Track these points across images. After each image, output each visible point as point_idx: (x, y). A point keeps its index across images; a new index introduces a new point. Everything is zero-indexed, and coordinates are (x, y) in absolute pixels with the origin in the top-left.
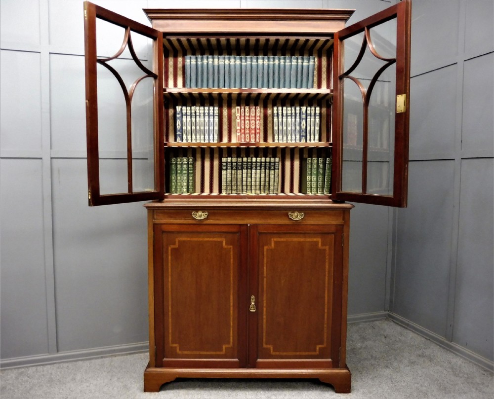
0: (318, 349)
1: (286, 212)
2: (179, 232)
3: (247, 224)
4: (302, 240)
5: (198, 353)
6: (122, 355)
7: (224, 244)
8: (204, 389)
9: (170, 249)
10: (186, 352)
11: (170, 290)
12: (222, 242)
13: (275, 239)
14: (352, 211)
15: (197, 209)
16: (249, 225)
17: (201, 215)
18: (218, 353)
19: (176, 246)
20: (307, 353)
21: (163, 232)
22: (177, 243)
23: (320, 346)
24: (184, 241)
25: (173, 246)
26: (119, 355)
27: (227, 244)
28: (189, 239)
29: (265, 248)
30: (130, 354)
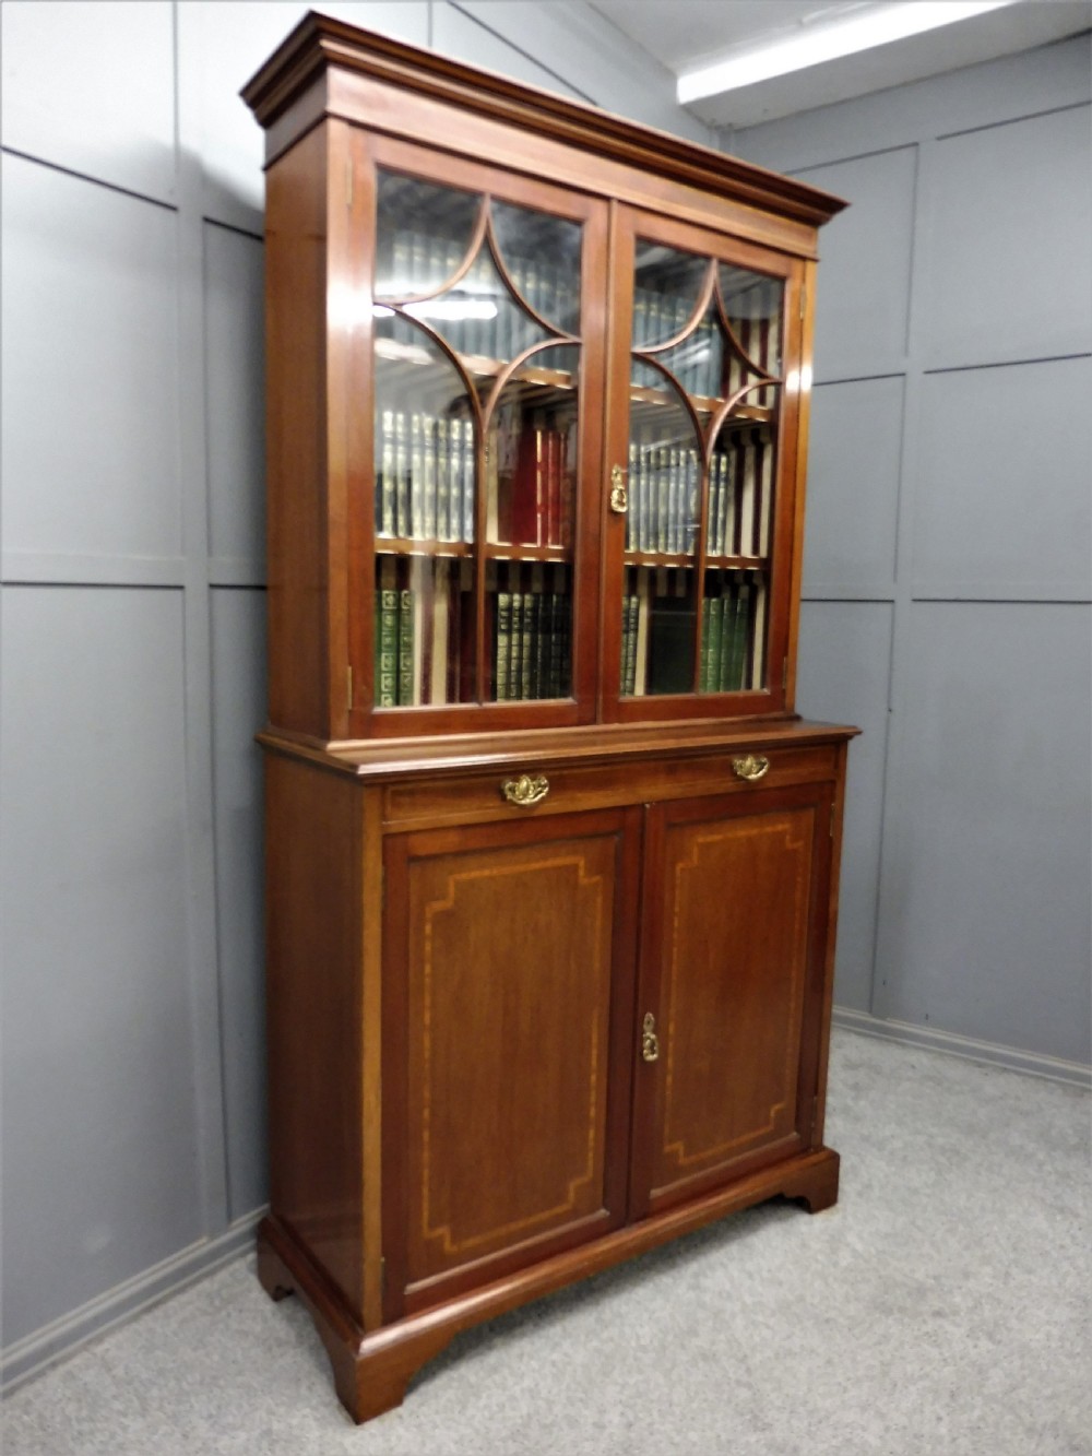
0: (772, 1114)
1: (727, 757)
2: (461, 854)
3: (643, 805)
4: (754, 832)
5: (502, 1231)
6: (121, 1326)
7: (581, 873)
8: (518, 1331)
9: (429, 915)
10: (471, 1242)
11: (427, 1055)
12: (575, 868)
13: (701, 840)
14: (852, 745)
15: (515, 770)
16: (647, 806)
17: (528, 789)
18: (559, 1210)
19: (448, 904)
20: (752, 1135)
21: (414, 859)
22: (452, 889)
23: (777, 1107)
24: (472, 883)
25: (438, 906)
26: (110, 1332)
27: (589, 872)
28: (486, 873)
29: (680, 866)
30: (148, 1310)
